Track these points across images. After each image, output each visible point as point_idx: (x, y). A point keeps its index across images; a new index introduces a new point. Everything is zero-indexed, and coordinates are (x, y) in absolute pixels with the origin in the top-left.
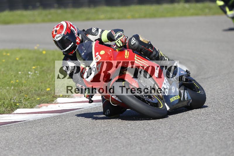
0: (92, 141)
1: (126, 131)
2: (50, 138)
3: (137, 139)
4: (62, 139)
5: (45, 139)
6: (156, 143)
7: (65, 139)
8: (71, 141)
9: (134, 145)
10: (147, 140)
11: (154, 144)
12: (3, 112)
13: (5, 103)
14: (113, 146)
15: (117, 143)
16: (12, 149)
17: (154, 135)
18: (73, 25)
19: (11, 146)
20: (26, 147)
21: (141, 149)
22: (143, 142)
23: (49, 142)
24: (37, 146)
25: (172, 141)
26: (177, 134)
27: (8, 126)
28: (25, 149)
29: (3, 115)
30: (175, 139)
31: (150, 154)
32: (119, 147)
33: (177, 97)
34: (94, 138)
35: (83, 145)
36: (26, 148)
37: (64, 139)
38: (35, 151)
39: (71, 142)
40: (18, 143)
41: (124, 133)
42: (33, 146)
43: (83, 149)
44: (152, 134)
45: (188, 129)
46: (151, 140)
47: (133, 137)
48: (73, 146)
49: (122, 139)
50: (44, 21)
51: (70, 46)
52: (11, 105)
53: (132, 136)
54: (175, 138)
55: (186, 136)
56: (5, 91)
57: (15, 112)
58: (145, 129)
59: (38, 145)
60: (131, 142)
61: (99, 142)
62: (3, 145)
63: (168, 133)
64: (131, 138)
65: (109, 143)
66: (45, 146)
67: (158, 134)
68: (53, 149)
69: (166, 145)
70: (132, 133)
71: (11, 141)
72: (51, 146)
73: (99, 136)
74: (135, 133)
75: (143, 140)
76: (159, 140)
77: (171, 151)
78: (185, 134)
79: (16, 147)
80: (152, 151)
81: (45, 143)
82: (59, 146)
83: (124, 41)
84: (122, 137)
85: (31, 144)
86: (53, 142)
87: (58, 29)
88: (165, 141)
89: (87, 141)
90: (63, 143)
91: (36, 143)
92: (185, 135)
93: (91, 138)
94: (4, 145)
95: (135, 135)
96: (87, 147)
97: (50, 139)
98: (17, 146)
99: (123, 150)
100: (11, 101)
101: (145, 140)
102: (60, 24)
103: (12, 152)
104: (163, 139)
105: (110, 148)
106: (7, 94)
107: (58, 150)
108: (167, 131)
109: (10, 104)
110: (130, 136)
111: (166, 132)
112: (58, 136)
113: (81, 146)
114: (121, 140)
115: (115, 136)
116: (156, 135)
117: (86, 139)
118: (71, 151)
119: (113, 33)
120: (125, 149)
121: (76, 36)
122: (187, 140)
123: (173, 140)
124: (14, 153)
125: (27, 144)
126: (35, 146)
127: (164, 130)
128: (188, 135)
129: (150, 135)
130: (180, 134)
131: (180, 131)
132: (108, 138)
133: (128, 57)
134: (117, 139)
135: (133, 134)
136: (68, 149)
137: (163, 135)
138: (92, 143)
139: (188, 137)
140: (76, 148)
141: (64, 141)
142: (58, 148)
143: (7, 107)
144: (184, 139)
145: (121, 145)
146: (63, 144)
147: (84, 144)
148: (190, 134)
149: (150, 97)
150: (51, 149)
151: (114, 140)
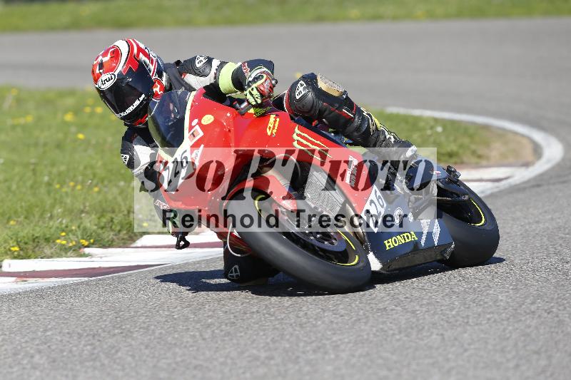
0: (324, 317)
1: (407, 295)
2: (221, 308)
3: (435, 313)
4: (252, 310)
5: (210, 310)
6: (481, 324)
7: (258, 312)
8: (272, 316)
9: (426, 328)
10: (458, 318)
11: (476, 327)
12: (110, 243)
13: (114, 220)
14: (374, 329)
15: (384, 323)
16: (129, 334)
17: (475, 305)
18: (146, 50)
19: (128, 326)
20: (162, 328)
21: (443, 339)
22: (447, 322)
23: (218, 318)
24: (190, 327)
25: (521, 320)
26: (533, 303)
27: (119, 277)
28: (161, 333)
29: (110, 250)
30: (528, 316)
31: (466, 350)
32: (391, 332)
33: (407, 236)
34: (329, 310)
35: (301, 326)
36: (164, 332)
37: (255, 310)
38: (185, 340)
39: (273, 318)
40: (144, 318)
41: (401, 297)
42: (181, 327)
43: (301, 336)
44: (471, 303)
45: (559, 292)
46: (468, 316)
47: (424, 309)
48: (277, 329)
49: (397, 313)
50: (212, 23)
51: (137, 103)
52: (128, 226)
53: (421, 306)
54: (525, 312)
55: (554, 310)
56: (115, 191)
57: (139, 243)
58: (454, 290)
59: (193, 324)
60: (418, 320)
61: (340, 320)
62: (107, 323)
63: (510, 300)
64: (418, 312)
65: (366, 323)
66: (209, 326)
67: (486, 303)
68: (229, 334)
69: (504, 330)
70: (423, 299)
71: (127, 315)
72: (223, 327)
73: (340, 304)
74: (428, 299)
75: (448, 318)
76: (488, 316)
77: (516, 345)
78: (552, 304)
79: (140, 328)
80: (469, 344)
81: (210, 321)
82: (243, 327)
83: (266, 91)
84: (396, 308)
85: (175, 322)
86: (230, 319)
87: (106, 59)
88: (503, 320)
89: (312, 317)
90: (253, 321)
91: (187, 319)
92: (552, 307)
93: (322, 309)
94: (110, 322)
95: (428, 304)
96: (310, 331)
97: (223, 309)
98: (143, 325)
99: (398, 340)
100: (129, 217)
101: (454, 316)
102: (113, 47)
103: (129, 340)
104: (496, 316)
105: (368, 334)
106: (119, 199)
107: (241, 336)
108: (507, 296)
109: (127, 224)
110: (417, 308)
111: (504, 298)
112: (242, 304)
113: (297, 328)
114: (395, 316)
115: (381, 306)
116: (480, 305)
117: (309, 312)
118: (273, 341)
119: (246, 69)
120: (405, 338)
121: (154, 78)
122: (556, 319)
123: (523, 319)
124: (133, 343)
125: (166, 321)
126: (185, 328)
127: (501, 292)
128: (560, 306)
129: (465, 304)
130: (540, 303)
131: (539, 295)
132: (362, 310)
133: (275, 131)
134: (384, 313)
135: (425, 302)
136: (264, 335)
137: (498, 304)
138: (323, 322)
139: (559, 310)
140: (285, 333)
141: (255, 316)
142: (241, 332)
143: (120, 231)
144: (549, 316)
145: (394, 327)
146: (254, 323)
147: (306, 323)
148: (563, 304)
149: (326, 236)
150: (225, 335)
151: (379, 316)
